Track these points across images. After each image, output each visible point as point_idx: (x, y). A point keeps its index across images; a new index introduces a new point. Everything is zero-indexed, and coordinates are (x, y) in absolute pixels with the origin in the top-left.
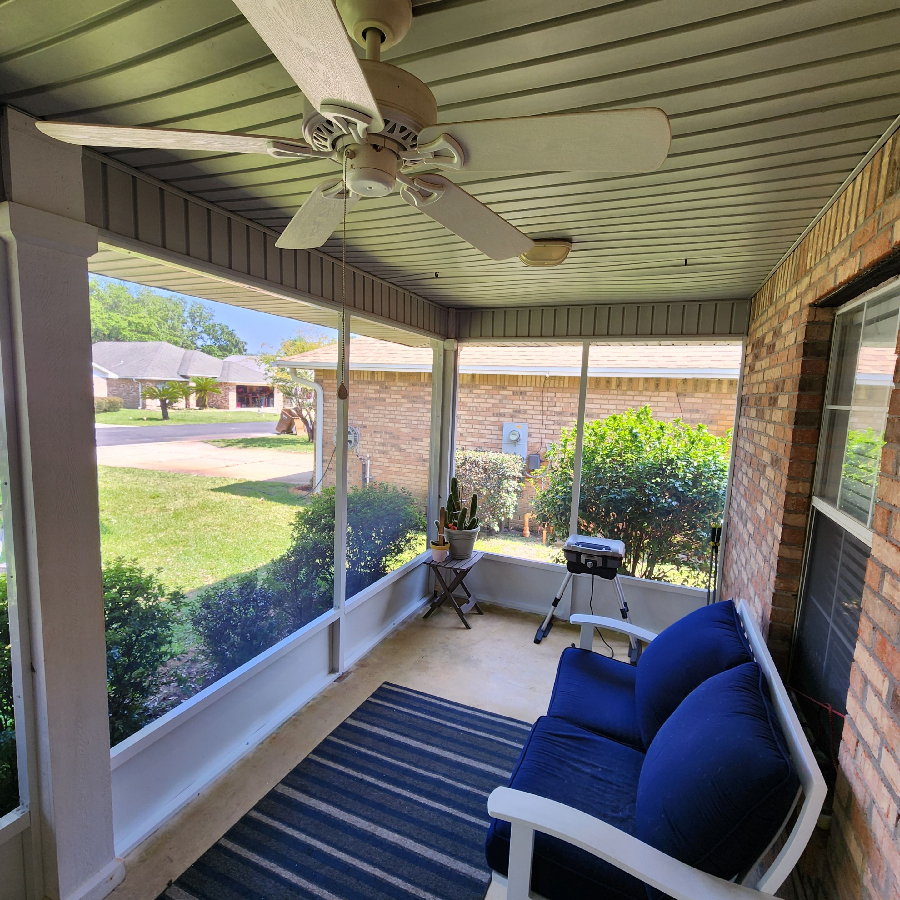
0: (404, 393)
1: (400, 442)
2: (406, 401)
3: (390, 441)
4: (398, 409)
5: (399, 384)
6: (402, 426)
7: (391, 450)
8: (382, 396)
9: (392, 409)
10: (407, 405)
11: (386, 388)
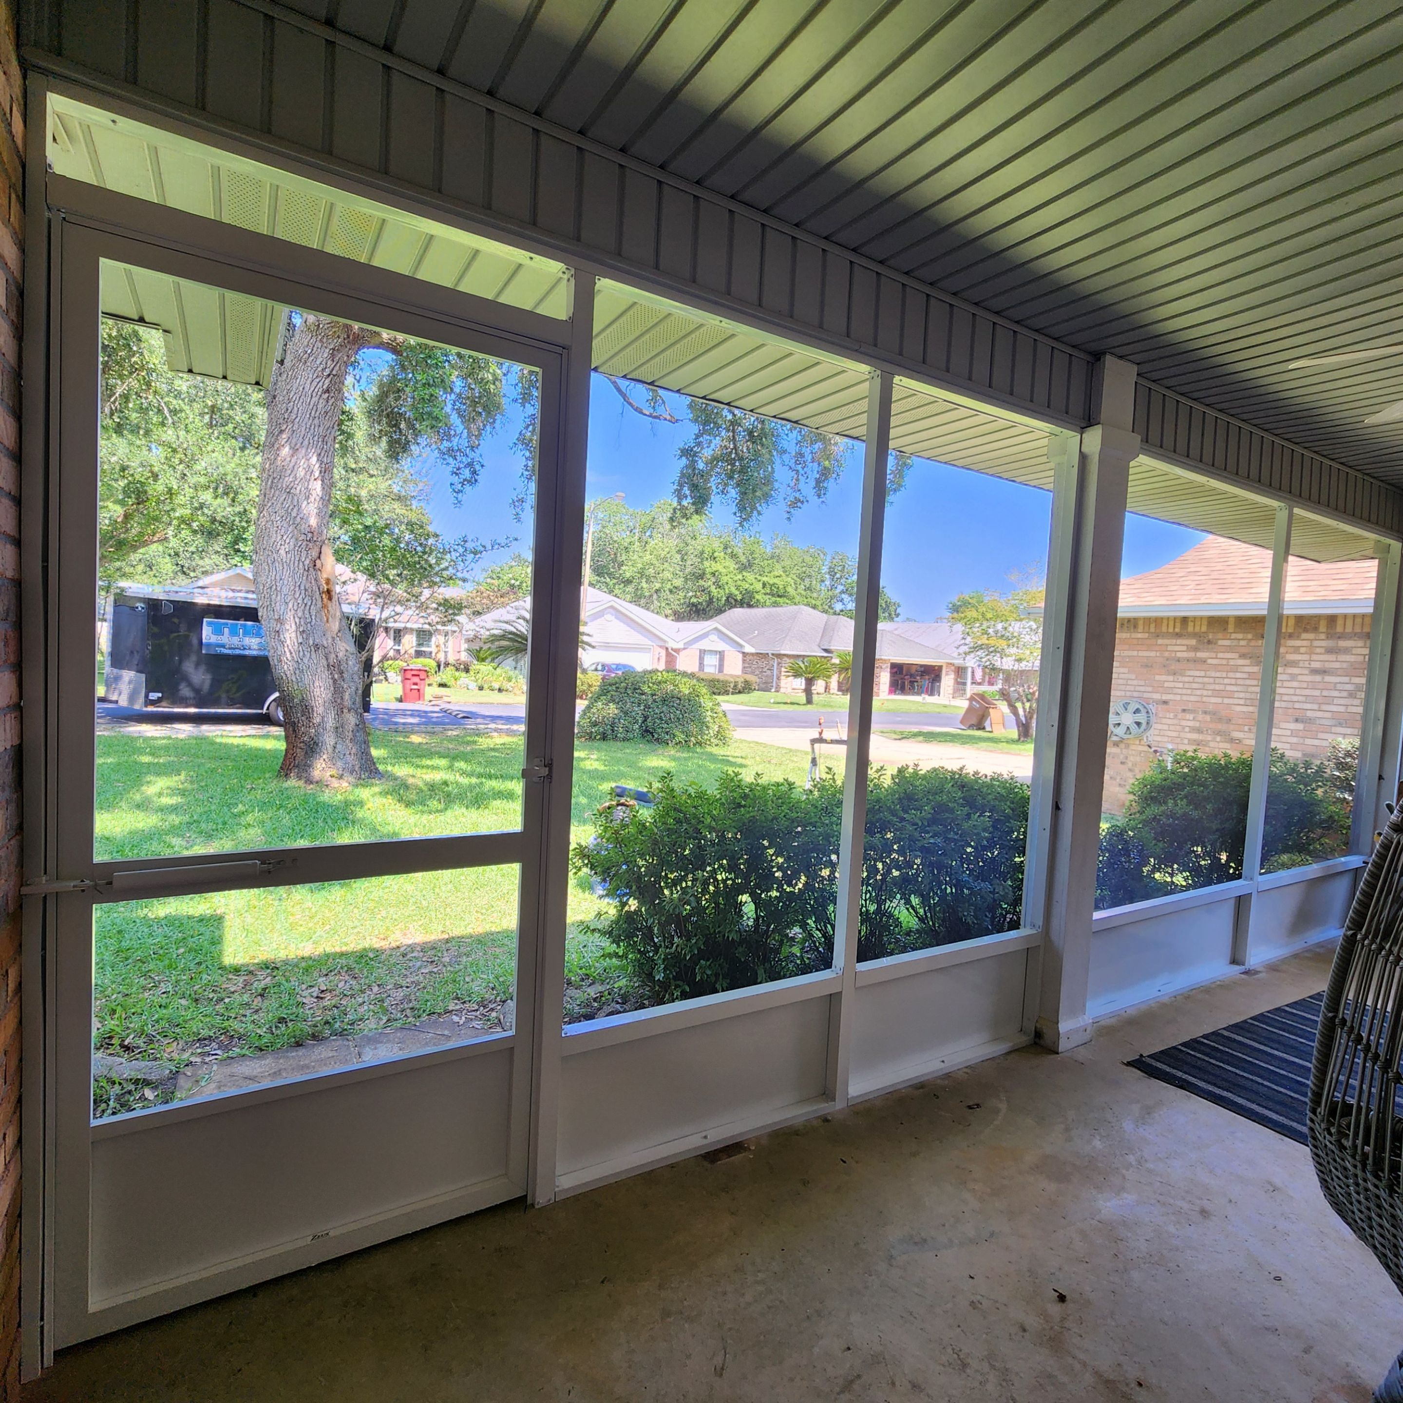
0: (1243, 650)
1: (1232, 727)
2: (1247, 662)
3: (1211, 726)
4: (1231, 675)
5: (1234, 636)
6: (1236, 701)
7: (1214, 740)
8: (1200, 655)
9: (1218, 674)
10: (1247, 669)
11: (1209, 642)
